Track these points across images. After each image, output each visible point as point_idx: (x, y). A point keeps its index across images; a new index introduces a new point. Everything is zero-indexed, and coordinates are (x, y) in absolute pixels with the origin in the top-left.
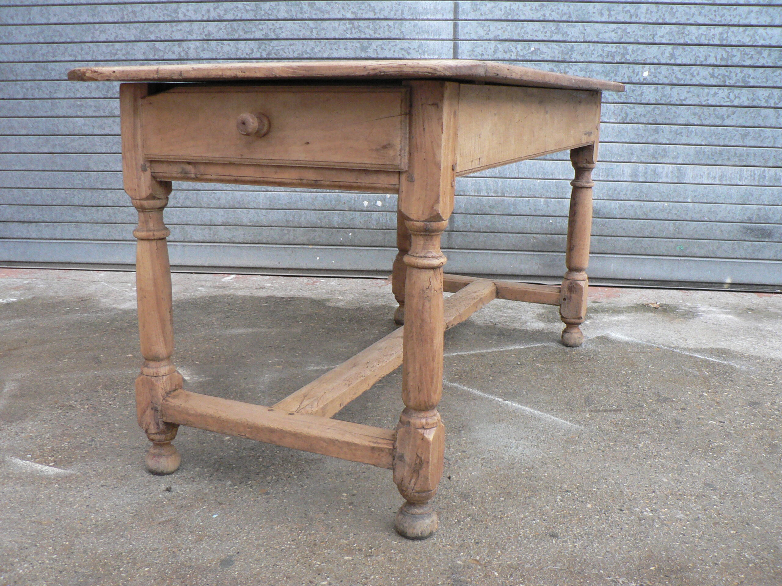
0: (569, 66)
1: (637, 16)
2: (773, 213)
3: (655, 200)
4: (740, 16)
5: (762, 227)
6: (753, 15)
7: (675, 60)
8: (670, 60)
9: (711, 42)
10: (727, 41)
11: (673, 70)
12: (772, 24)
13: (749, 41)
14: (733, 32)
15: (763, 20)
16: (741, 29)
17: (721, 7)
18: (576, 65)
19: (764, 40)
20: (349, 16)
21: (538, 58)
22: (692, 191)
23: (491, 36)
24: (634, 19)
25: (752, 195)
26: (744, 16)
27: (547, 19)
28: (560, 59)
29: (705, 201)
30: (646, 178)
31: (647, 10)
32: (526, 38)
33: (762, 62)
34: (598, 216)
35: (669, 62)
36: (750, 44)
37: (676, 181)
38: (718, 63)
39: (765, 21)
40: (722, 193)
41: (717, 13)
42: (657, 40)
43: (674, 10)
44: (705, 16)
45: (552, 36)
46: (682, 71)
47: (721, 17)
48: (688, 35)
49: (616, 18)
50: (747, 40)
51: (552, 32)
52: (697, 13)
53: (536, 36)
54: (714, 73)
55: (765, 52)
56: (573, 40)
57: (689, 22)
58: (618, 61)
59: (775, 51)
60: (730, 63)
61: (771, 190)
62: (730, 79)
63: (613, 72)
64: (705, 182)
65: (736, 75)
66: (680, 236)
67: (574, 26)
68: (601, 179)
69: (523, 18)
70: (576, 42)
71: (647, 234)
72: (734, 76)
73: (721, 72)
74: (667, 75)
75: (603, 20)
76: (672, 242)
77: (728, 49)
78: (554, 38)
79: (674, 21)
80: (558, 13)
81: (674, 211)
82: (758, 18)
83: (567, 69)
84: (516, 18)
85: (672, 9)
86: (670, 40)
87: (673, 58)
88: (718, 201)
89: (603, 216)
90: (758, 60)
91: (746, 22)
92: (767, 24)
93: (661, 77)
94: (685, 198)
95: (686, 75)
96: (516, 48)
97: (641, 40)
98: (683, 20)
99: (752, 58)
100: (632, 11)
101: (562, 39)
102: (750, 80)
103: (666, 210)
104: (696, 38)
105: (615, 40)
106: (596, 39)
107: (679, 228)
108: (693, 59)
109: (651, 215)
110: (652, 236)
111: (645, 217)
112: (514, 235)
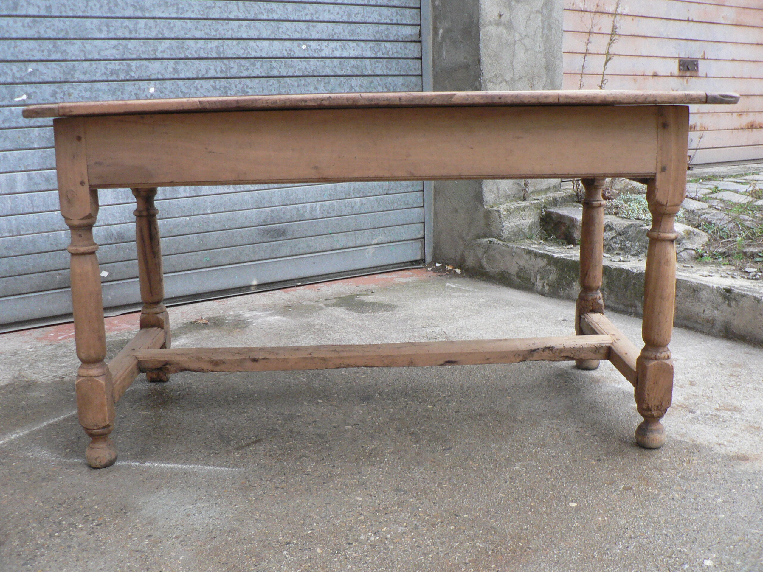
0: (73, 88)
1: (136, 31)
2: (284, 213)
3: (177, 216)
4: (232, 29)
5: (276, 227)
6: (243, 29)
7: (178, 75)
8: (174, 75)
9: (210, 56)
10: (224, 54)
11: (178, 84)
12: (260, 37)
13: (243, 54)
14: (228, 45)
15: (253, 34)
16: (235, 42)
17: (214, 21)
18: (80, 85)
19: (256, 52)
21: (38, 80)
22: (210, 202)
24: (133, 35)
25: (264, 198)
26: (236, 30)
27: (42, 36)
28: (62, 80)
29: (224, 210)
30: (165, 195)
31: (146, 25)
32: (20, 58)
33: (256, 73)
34: (123, 240)
35: (172, 77)
36: (244, 56)
37: (194, 195)
38: (219, 75)
39: (255, 35)
40: (238, 200)
41: (211, 27)
42: (159, 56)
43: (172, 25)
44: (201, 30)
45: (49, 55)
46: (186, 85)
47: (216, 31)
48: (188, 49)
49: (115, 34)
50: (241, 53)
51: (49, 51)
52: (193, 27)
53: (33, 56)
54: (216, 86)
55: (258, 64)
56: (74, 58)
57: (187, 36)
58: (123, 78)
59: (266, 62)
60: (229, 75)
61: (279, 191)
62: (231, 90)
63: (119, 90)
64: (221, 192)
65: (236, 86)
66: (205, 248)
67: (73, 44)
68: (121, 202)
69: (14, 35)
70: (77, 60)
71: (173, 251)
72: (234, 88)
73: (222, 84)
74: (173, 90)
75: (103, 36)
76: (198, 255)
77: (225, 61)
78: (53, 57)
79: (173, 36)
80: (53, 30)
81: (196, 225)
82: (248, 32)
83: (71, 90)
84: (6, 36)
85: (169, 23)
86: (171, 55)
87: (175, 73)
88: (235, 209)
89: (129, 240)
90: (253, 71)
91: (238, 35)
92: (256, 37)
93: (167, 93)
94: (204, 210)
95: (191, 89)
96: (12, 70)
97: (143, 56)
98: (181, 35)
99: (247, 69)
100: (131, 26)
101: (61, 58)
102: (249, 90)
103: (188, 224)
104: (196, 52)
105: (118, 57)
106: (97, 57)
107: (203, 241)
108: (195, 72)
109: (175, 232)
110: (178, 252)
111: (169, 234)
112: (36, 275)
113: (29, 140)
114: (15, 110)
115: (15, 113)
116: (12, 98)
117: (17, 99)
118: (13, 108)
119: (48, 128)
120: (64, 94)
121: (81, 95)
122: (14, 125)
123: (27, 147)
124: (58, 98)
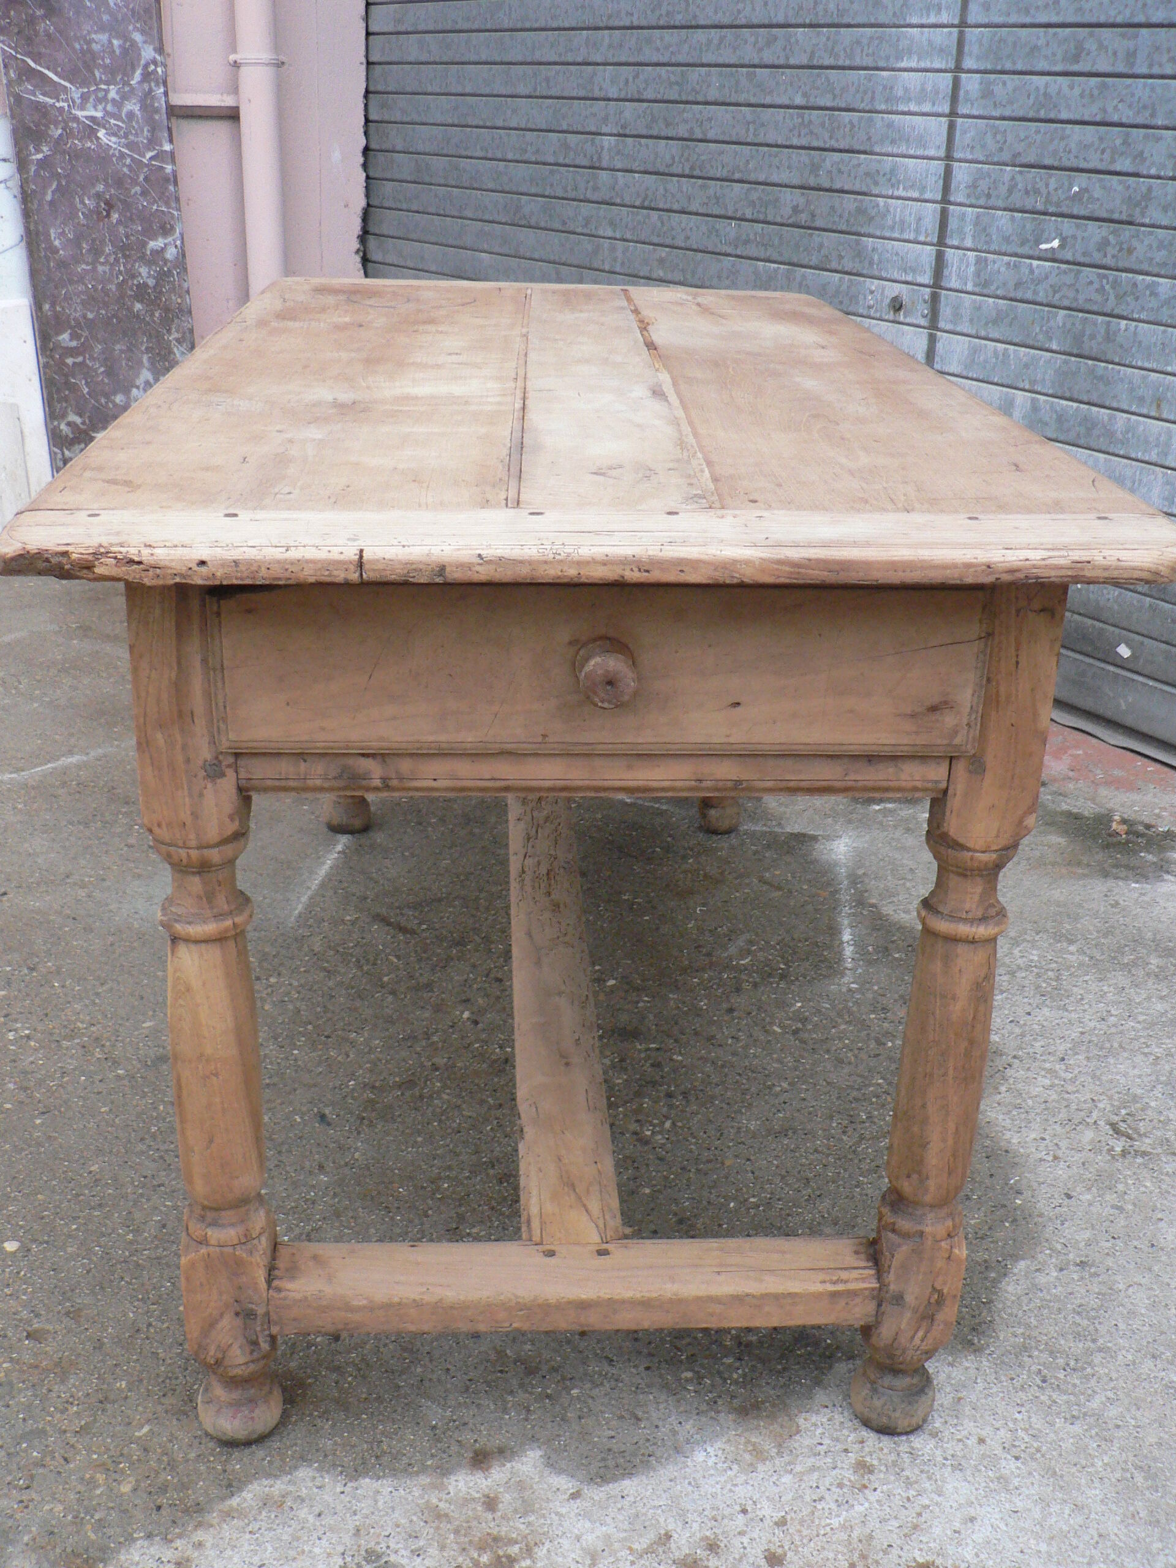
0: (1138, 235)
18: (1152, 233)
20: (799, 100)
21: (1083, 213)
23: (1006, 156)
27: (1108, 119)
28: (1124, 217)
32: (1066, 162)
34: (1162, 597)
51: (1114, 152)
53: (1085, 159)
56: (1153, 171)
67: (1159, 139)
69: (1064, 116)
70: (1159, 177)
78: (1118, 166)
80: (1130, 106)
83: (1135, 243)
84: (1052, 116)
96: (1047, 185)
101: (1131, 170)
113: (1047, 332)
114: (1038, 266)
115: (1036, 272)
116: (1038, 242)
117: (1043, 246)
118: (1035, 263)
119: (1080, 315)
120: (1121, 250)
121: (1149, 255)
122: (1029, 295)
123: (1039, 344)
124: (1109, 256)
